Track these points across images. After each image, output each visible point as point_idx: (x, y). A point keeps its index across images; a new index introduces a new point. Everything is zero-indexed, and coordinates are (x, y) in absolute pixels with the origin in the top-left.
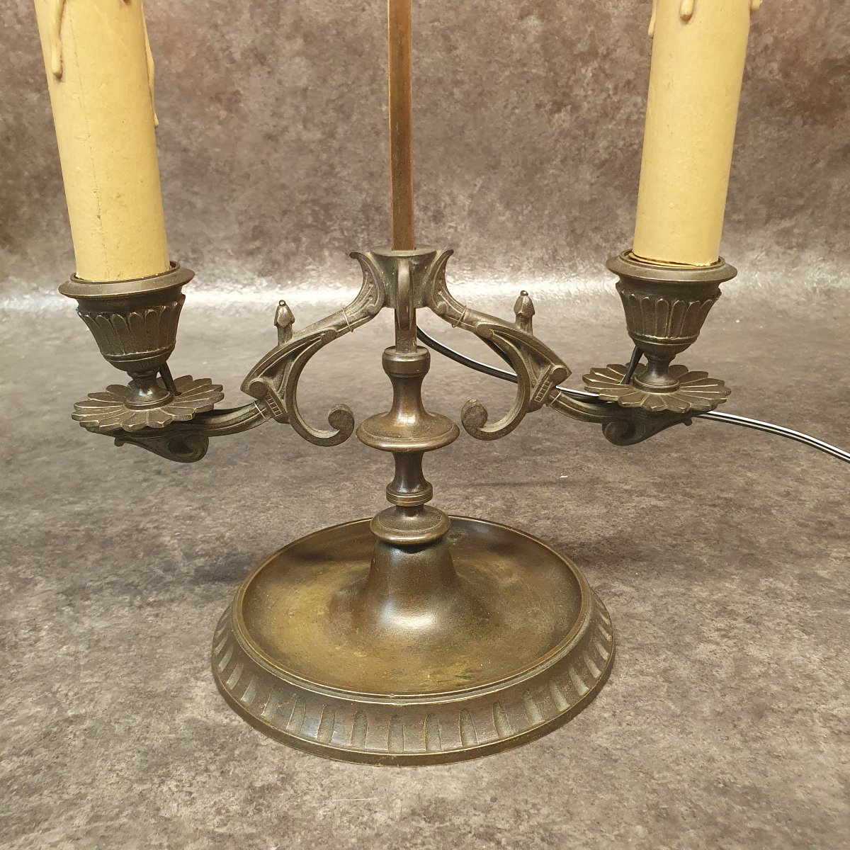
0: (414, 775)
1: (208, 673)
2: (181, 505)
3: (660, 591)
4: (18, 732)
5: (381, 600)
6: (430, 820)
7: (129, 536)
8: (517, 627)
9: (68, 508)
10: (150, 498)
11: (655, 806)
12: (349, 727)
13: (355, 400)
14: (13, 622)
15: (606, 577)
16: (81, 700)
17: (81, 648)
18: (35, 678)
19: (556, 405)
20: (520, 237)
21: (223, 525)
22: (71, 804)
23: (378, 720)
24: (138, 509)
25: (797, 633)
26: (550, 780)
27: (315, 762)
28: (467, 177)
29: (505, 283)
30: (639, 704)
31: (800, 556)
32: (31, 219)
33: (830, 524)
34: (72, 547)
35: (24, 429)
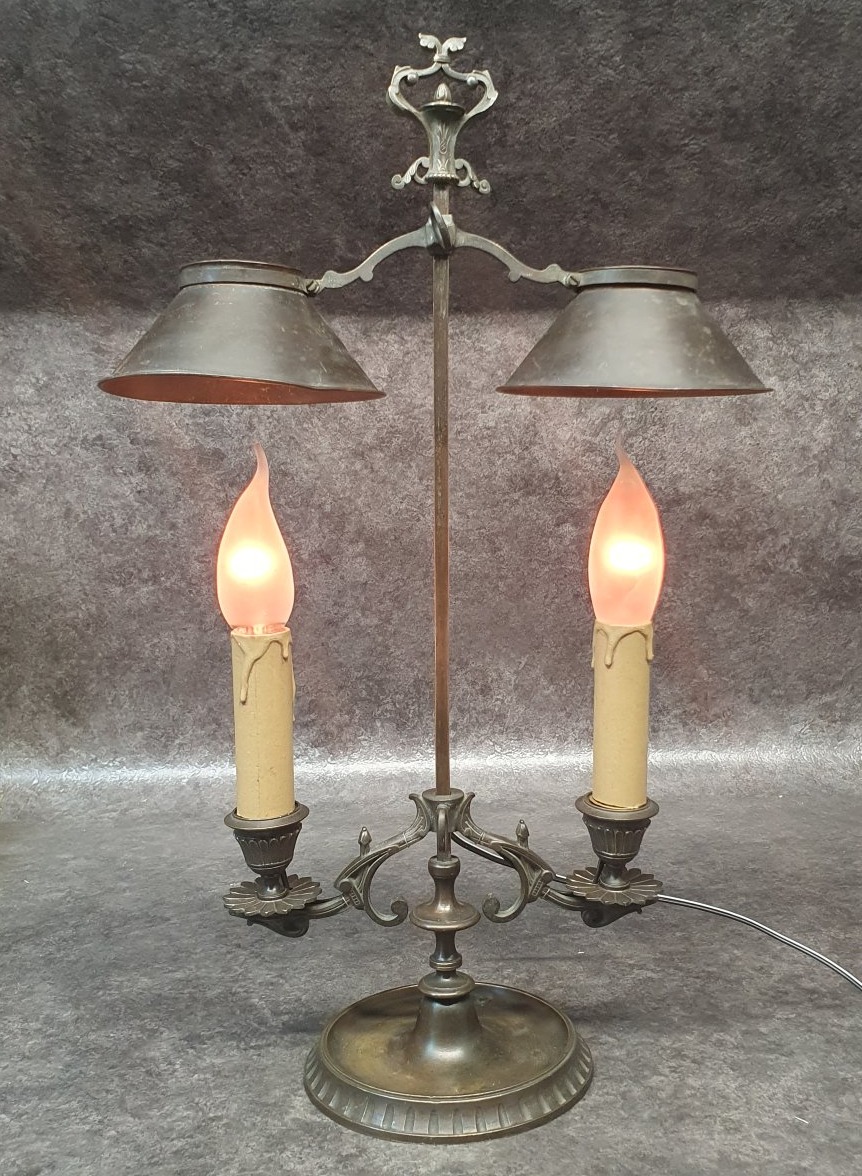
1: (303, 1092)
2: (262, 974)
3: (634, 1041)
4: (179, 1125)
7: (226, 998)
8: (522, 1061)
9: (169, 975)
10: (236, 967)
12: (403, 1119)
13: (404, 877)
14: (153, 1059)
16: (217, 1107)
17: (208, 1076)
18: (181, 1095)
19: (547, 898)
20: (565, 709)
21: (299, 990)
22: (226, 1163)
23: (422, 1113)
24: (228, 976)
25: (726, 1069)
26: (532, 1152)
27: (381, 1143)
28: (513, 655)
29: (552, 753)
30: (601, 1112)
31: (751, 1017)
32: (98, 695)
33: (786, 993)
34: (182, 1006)
35: (111, 905)
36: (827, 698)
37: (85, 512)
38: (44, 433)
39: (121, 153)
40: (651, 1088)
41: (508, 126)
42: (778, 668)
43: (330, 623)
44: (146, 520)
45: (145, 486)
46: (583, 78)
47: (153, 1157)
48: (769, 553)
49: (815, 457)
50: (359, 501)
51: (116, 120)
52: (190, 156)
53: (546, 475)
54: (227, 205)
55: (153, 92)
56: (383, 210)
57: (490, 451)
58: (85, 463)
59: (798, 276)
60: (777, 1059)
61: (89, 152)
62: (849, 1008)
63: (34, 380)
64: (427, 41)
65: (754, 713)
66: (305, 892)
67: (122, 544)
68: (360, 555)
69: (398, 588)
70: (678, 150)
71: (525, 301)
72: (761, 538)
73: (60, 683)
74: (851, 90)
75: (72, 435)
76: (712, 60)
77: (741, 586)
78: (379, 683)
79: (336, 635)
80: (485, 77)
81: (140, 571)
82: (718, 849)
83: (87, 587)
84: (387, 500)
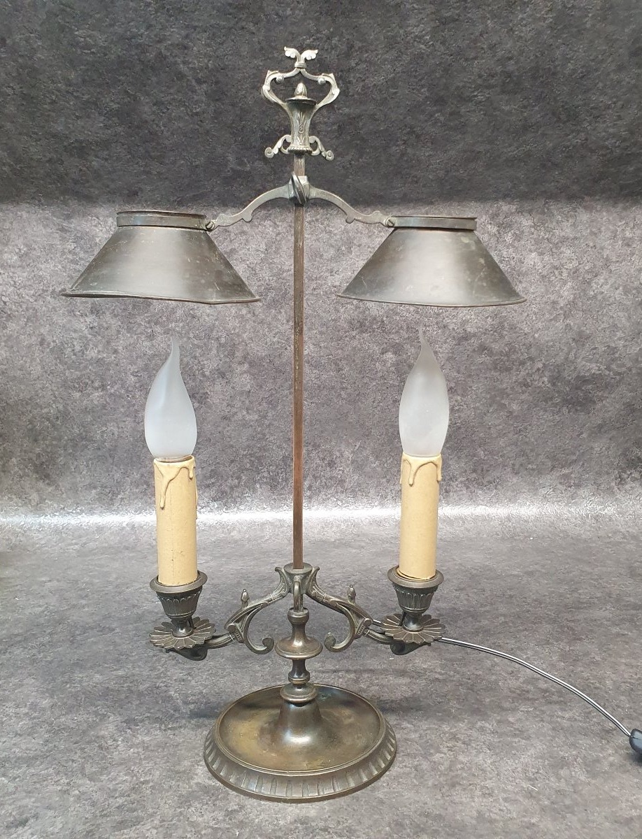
0: (296, 807)
1: (203, 763)
3: (424, 727)
4: (120, 787)
5: (285, 729)
6: (302, 824)
7: (152, 691)
8: (349, 743)
9: (114, 673)
11: (396, 821)
12: (269, 786)
14: (103, 737)
15: (400, 719)
16: (146, 774)
17: (140, 750)
18: (122, 764)
19: (368, 636)
20: (386, 477)
21: (201, 685)
22: (152, 815)
23: (282, 783)
24: (154, 674)
25: (485, 749)
26: (354, 810)
27: (254, 802)
28: (350, 441)
30: (400, 780)
31: (503, 709)
32: (64, 465)
33: (528, 692)
34: (123, 696)
35: (74, 618)
36: (566, 471)
37: (54, 341)
38: (25, 287)
39: (76, 97)
40: (435, 762)
41: (350, 82)
42: (532, 450)
43: (225, 418)
44: (96, 347)
45: (96, 324)
46: (403, 50)
47: (103, 811)
48: (528, 373)
49: (561, 308)
50: (245, 336)
51: (72, 76)
52: (126, 100)
53: (375, 319)
54: (151, 133)
55: (99, 57)
56: (261, 137)
57: (336, 302)
58: (54, 308)
59: (553, 184)
60: (519, 741)
61: (54, 97)
62: (569, 704)
63: (17, 250)
64: (290, 52)
65: (515, 480)
66: (204, 631)
67: (80, 364)
68: (245, 372)
69: (271, 395)
70: (470, 99)
71: (361, 199)
72: (522, 363)
73: (39, 456)
74: (593, 60)
75: (45, 288)
76: (495, 39)
77: (508, 396)
78: (259, 459)
79: (228, 426)
80: (331, 78)
81: (93, 382)
82: (488, 579)
83: (56, 392)
84: (264, 335)
